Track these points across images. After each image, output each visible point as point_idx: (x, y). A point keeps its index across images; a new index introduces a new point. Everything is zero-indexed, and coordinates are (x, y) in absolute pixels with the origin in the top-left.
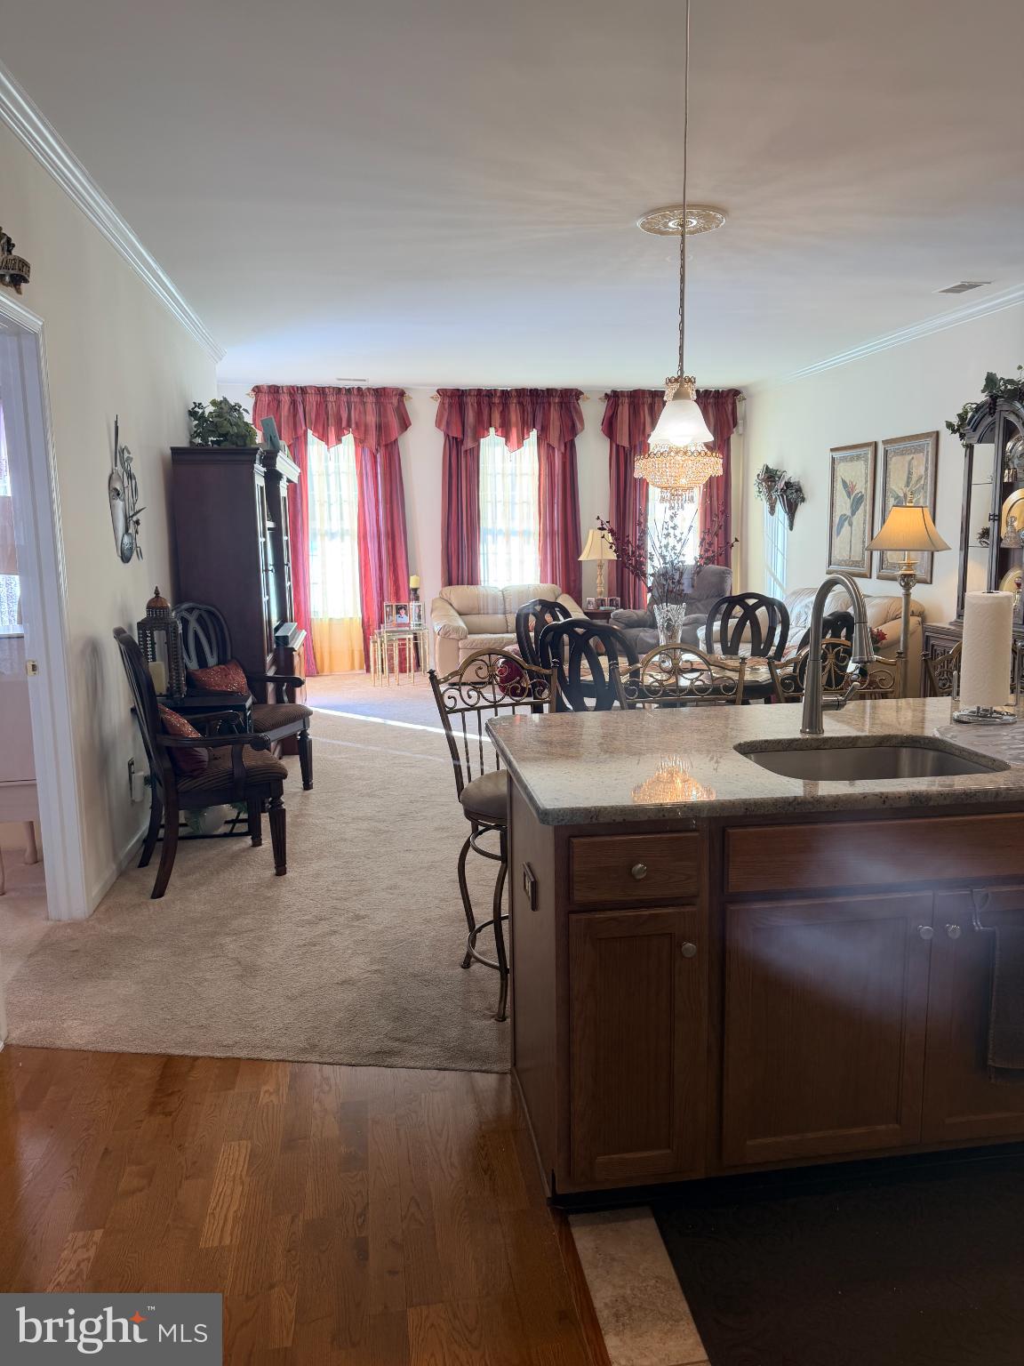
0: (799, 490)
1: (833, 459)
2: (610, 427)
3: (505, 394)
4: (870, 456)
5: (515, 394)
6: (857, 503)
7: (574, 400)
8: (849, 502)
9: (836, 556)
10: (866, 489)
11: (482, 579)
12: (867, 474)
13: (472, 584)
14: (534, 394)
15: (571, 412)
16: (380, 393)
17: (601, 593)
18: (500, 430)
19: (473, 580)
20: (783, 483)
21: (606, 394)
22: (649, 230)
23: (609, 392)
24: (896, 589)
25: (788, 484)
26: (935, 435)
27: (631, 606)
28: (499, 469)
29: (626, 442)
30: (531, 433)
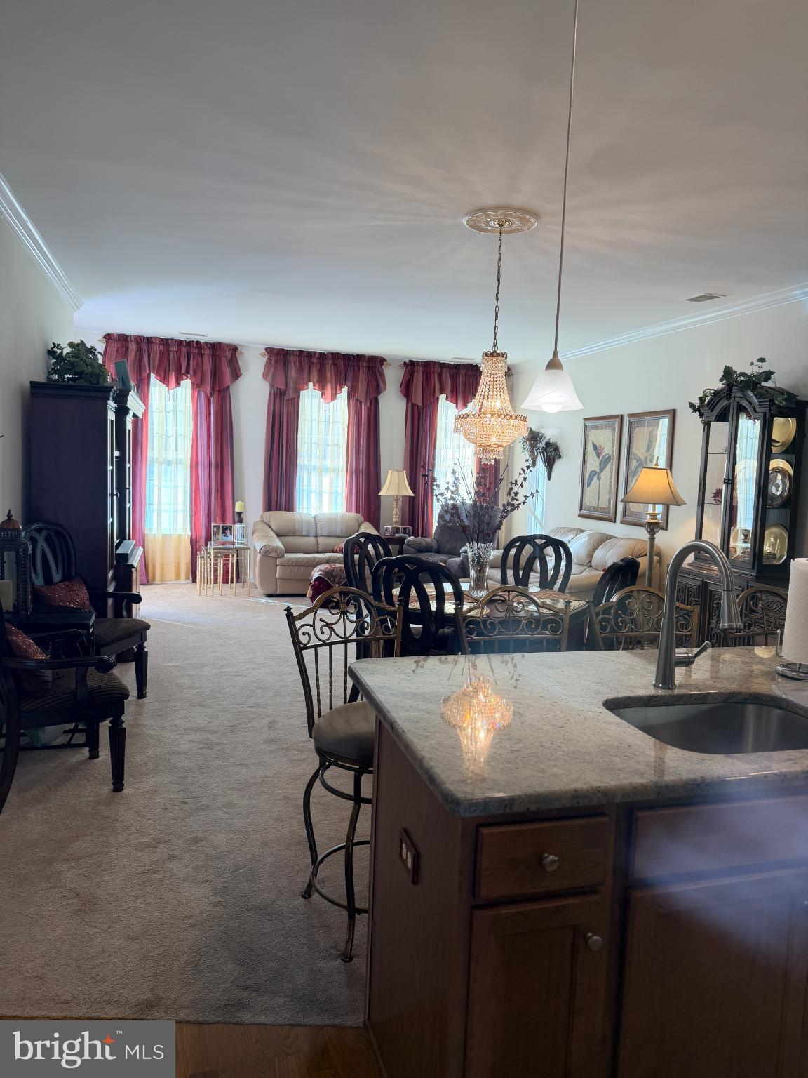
0: (557, 449)
1: (586, 427)
2: (407, 389)
3: (323, 356)
4: (617, 425)
5: (331, 356)
6: (605, 462)
7: (382, 364)
8: (598, 461)
9: (587, 502)
10: (613, 452)
11: (297, 506)
12: (614, 440)
13: (288, 511)
14: (347, 357)
15: (376, 375)
16: (216, 348)
17: (396, 523)
18: (317, 385)
19: (289, 507)
20: (544, 442)
21: (405, 363)
22: (471, 227)
23: (407, 361)
24: (643, 534)
25: (548, 444)
26: (672, 414)
27: (420, 535)
28: (315, 416)
29: (419, 403)
30: (343, 389)
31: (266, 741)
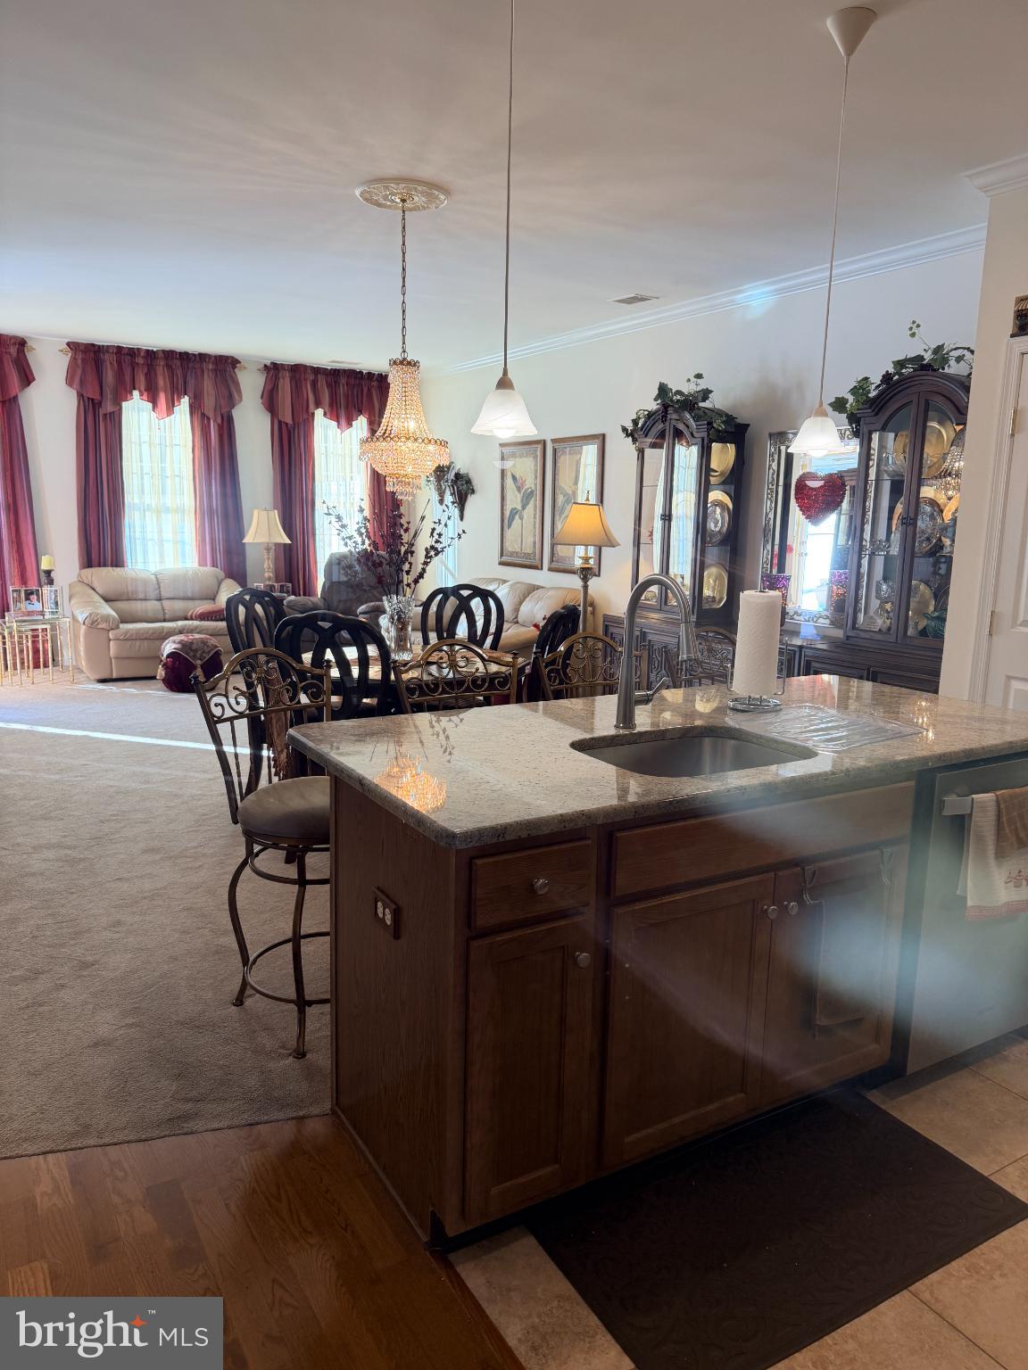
0: (469, 482)
1: (502, 453)
2: (270, 402)
3: (151, 354)
4: (539, 453)
5: (161, 355)
6: (527, 497)
7: (234, 367)
8: (519, 497)
9: (507, 545)
10: (536, 485)
11: (129, 561)
12: (536, 471)
13: (117, 566)
14: (185, 357)
15: (227, 381)
17: (269, 579)
18: (145, 394)
19: (118, 562)
20: (453, 473)
21: (265, 366)
22: (366, 199)
23: (268, 363)
24: (575, 582)
25: (458, 476)
26: (601, 438)
27: (302, 594)
28: (145, 438)
29: (289, 420)
30: (182, 400)
31: (145, 851)
